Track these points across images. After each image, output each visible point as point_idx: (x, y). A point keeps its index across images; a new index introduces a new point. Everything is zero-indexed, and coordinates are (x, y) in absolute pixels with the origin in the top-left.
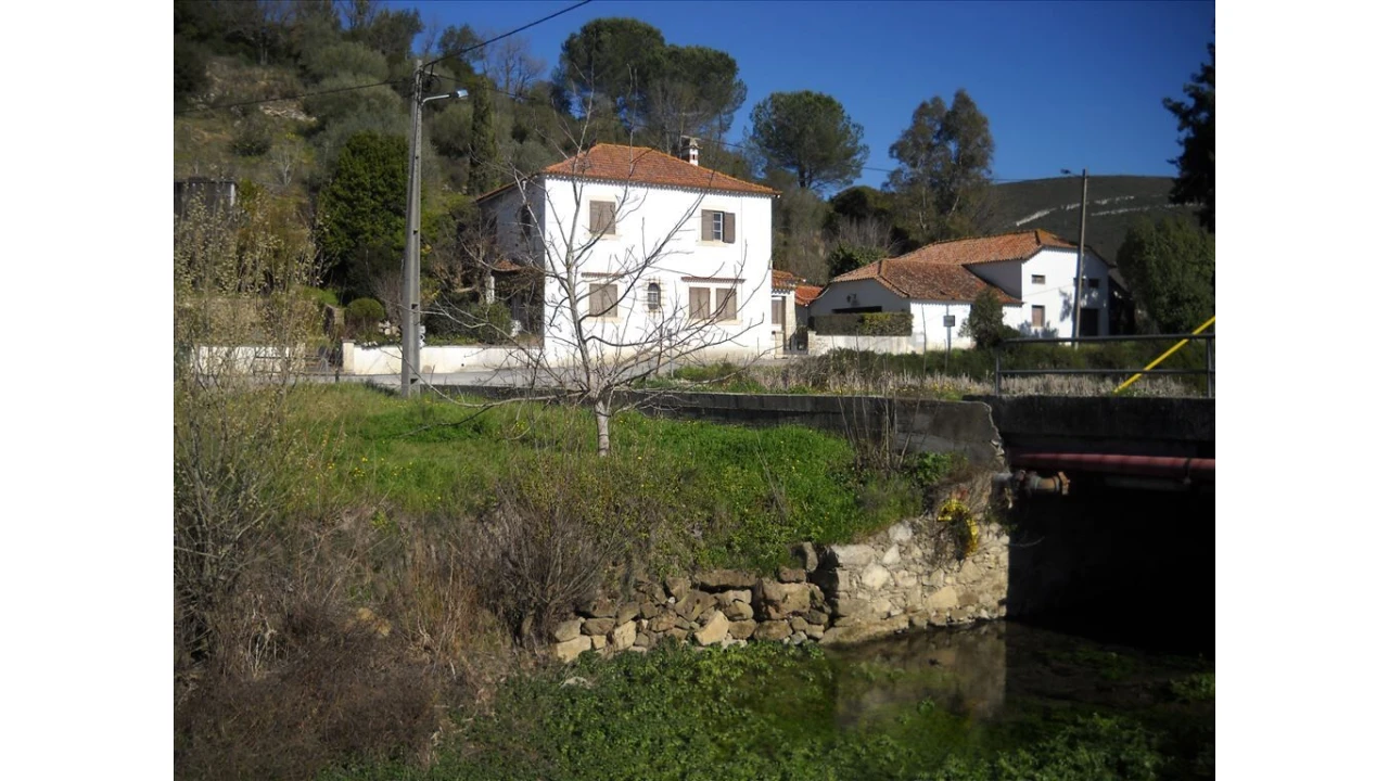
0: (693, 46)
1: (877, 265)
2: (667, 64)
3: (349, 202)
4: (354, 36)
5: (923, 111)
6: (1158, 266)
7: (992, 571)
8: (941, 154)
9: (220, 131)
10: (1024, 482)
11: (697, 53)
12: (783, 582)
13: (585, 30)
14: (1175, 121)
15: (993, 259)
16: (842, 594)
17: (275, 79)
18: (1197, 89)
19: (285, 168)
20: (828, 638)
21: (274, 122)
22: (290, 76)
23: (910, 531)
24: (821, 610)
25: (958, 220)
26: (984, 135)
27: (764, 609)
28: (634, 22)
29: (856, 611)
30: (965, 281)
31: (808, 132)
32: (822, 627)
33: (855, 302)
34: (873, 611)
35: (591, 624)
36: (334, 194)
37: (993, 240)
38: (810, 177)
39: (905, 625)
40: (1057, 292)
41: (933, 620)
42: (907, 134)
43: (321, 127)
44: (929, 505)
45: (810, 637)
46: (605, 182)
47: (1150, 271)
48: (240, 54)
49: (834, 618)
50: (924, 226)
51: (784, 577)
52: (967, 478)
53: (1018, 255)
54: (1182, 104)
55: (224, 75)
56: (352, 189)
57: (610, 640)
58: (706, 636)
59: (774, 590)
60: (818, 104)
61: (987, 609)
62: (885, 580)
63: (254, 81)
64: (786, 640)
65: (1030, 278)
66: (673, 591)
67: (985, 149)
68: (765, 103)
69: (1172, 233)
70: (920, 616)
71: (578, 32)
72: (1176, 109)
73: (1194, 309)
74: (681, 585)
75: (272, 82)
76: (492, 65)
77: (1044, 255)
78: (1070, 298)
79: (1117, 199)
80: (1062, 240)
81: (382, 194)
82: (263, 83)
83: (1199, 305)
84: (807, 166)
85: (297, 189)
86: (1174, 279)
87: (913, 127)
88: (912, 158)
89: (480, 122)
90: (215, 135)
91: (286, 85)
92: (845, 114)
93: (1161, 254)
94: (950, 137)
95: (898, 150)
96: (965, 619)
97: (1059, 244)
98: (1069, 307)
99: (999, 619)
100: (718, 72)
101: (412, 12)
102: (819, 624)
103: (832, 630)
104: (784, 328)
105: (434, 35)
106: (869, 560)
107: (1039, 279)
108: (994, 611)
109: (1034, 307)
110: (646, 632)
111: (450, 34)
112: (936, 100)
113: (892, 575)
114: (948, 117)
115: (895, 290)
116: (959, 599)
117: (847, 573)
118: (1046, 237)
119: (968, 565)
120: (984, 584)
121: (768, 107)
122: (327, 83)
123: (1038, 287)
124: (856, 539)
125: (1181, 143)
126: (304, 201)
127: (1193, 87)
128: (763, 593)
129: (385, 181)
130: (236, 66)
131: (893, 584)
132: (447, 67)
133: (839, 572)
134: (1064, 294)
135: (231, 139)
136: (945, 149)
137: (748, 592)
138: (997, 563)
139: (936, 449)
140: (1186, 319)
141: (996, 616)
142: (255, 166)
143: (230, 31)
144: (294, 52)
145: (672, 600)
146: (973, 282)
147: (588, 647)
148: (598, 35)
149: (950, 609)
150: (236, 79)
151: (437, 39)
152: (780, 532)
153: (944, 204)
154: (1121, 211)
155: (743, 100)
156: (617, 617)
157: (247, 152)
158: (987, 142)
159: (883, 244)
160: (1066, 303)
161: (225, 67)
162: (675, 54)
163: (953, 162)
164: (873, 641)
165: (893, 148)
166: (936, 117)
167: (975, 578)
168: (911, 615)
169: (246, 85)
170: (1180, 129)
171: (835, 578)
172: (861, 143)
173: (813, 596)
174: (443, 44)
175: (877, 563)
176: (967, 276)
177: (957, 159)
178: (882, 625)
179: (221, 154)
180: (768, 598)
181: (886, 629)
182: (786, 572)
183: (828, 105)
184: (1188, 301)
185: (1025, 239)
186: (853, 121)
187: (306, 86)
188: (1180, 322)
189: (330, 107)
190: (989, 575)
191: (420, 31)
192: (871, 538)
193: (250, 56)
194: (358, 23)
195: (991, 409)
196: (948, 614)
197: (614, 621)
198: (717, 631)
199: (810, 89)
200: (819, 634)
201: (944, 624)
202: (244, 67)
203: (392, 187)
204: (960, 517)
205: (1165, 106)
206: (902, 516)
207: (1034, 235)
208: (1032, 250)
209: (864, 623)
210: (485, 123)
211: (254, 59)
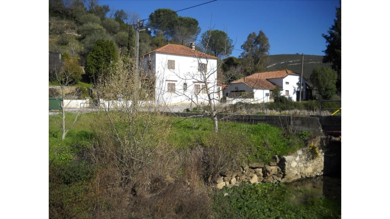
0: (186, 17)
1: (243, 79)
2: (179, 22)
3: (97, 59)
4: (90, 12)
5: (250, 36)
6: (322, 80)
7: (320, 162)
8: (255, 48)
9: (54, 38)
10: (330, 138)
11: (188, 19)
12: (270, 166)
13: (156, 12)
14: (325, 40)
15: (274, 77)
16: (286, 169)
17: (69, 24)
18: (331, 32)
19: (73, 49)
20: (283, 181)
21: (69, 36)
22: (73, 23)
23: (302, 152)
24: (280, 173)
25: (260, 66)
26: (267, 43)
27: (266, 173)
28: (169, 10)
29: (289, 173)
30: (267, 83)
31: (218, 41)
32: (280, 178)
33: (237, 89)
34: (293, 174)
35: (226, 178)
36: (93, 57)
37: (274, 72)
38: (218, 54)
39: (300, 177)
40: (292, 87)
41: (307, 176)
42: (246, 42)
43: (83, 38)
44: (306, 145)
45: (278, 181)
46: (172, 55)
47: (320, 81)
48: (59, 16)
49: (284, 175)
50: (250, 68)
51: (271, 165)
52: (315, 138)
53: (282, 76)
54: (327, 36)
55: (54, 22)
56: (97, 55)
57: (230, 183)
58: (253, 181)
59: (269, 168)
60: (220, 34)
61: (319, 173)
62: (296, 165)
63: (63, 24)
64: (272, 182)
65: (285, 83)
66: (245, 169)
67: (268, 47)
68: (205, 33)
69: (326, 71)
70: (304, 175)
71: (154, 12)
72: (325, 37)
73: (331, 92)
74: (247, 167)
75: (68, 25)
76: (129, 21)
77: (289, 76)
78: (295, 88)
79: (295, 61)
80: (293, 72)
81: (106, 57)
82: (66, 25)
83: (332, 91)
84: (217, 51)
85: (77, 55)
86: (326, 84)
87: (247, 40)
88: (247, 49)
89: (130, 37)
90: (52, 39)
91: (72, 25)
92: (228, 37)
93: (323, 77)
94: (257, 44)
95: (243, 47)
96: (314, 176)
97: (293, 73)
98: (295, 91)
99: (321, 175)
100: (193, 24)
101: (107, 6)
102: (280, 177)
103: (283, 179)
104: (219, 96)
105: (113, 12)
106: (293, 160)
107: (287, 83)
108: (320, 173)
109: (286, 91)
110: (238, 180)
111: (118, 12)
112: (254, 33)
113: (298, 164)
114: (257, 38)
115: (249, 86)
116: (313, 170)
117: (287, 163)
118: (289, 72)
119: (315, 161)
120: (318, 166)
121: (206, 34)
122: (85, 25)
123: (287, 85)
124: (289, 154)
125: (327, 46)
126: (79, 59)
127: (330, 31)
128: (266, 169)
129: (107, 53)
130: (57, 20)
131: (298, 166)
132: (118, 21)
133: (286, 163)
134: (294, 87)
135: (57, 40)
136: (257, 47)
137: (261, 169)
138: (321, 160)
139: (305, 130)
140: (329, 94)
141: (321, 174)
142: (65, 48)
143: (55, 10)
144: (74, 16)
145: (244, 171)
146: (269, 84)
147: (225, 185)
148: (159, 13)
149: (311, 173)
150: (58, 24)
151: (114, 14)
152: (269, 152)
153: (256, 62)
154: (296, 64)
155: (200, 32)
156: (232, 176)
157: (62, 44)
158: (268, 45)
159: (242, 73)
160: (295, 90)
161: (54, 20)
162: (181, 19)
163: (258, 50)
164: (293, 182)
165: (242, 46)
166: (254, 38)
167: (316, 164)
168: (302, 174)
169: (61, 25)
170: (326, 42)
171: (285, 165)
172: (232, 45)
173: (278, 170)
174: (116, 15)
175: (294, 161)
176: (267, 82)
177: (260, 50)
178: (295, 177)
179: (54, 45)
180: (268, 170)
181: (296, 178)
182: (272, 163)
183: (223, 34)
184: (330, 89)
185: (283, 72)
186: (230, 38)
187: (78, 26)
188: (328, 95)
189: (86, 32)
190: (319, 164)
191: (109, 11)
192: (293, 154)
193: (61, 17)
194: (91, 8)
195: (319, 119)
196: (310, 174)
197: (231, 177)
198: (255, 180)
199: (218, 30)
200: (280, 180)
201: (309, 177)
202: (60, 20)
203: (109, 55)
204: (314, 148)
205: (322, 36)
206: (299, 148)
207: (285, 71)
208: (286, 75)
209: (291, 177)
210: (132, 37)
211: (62, 18)
